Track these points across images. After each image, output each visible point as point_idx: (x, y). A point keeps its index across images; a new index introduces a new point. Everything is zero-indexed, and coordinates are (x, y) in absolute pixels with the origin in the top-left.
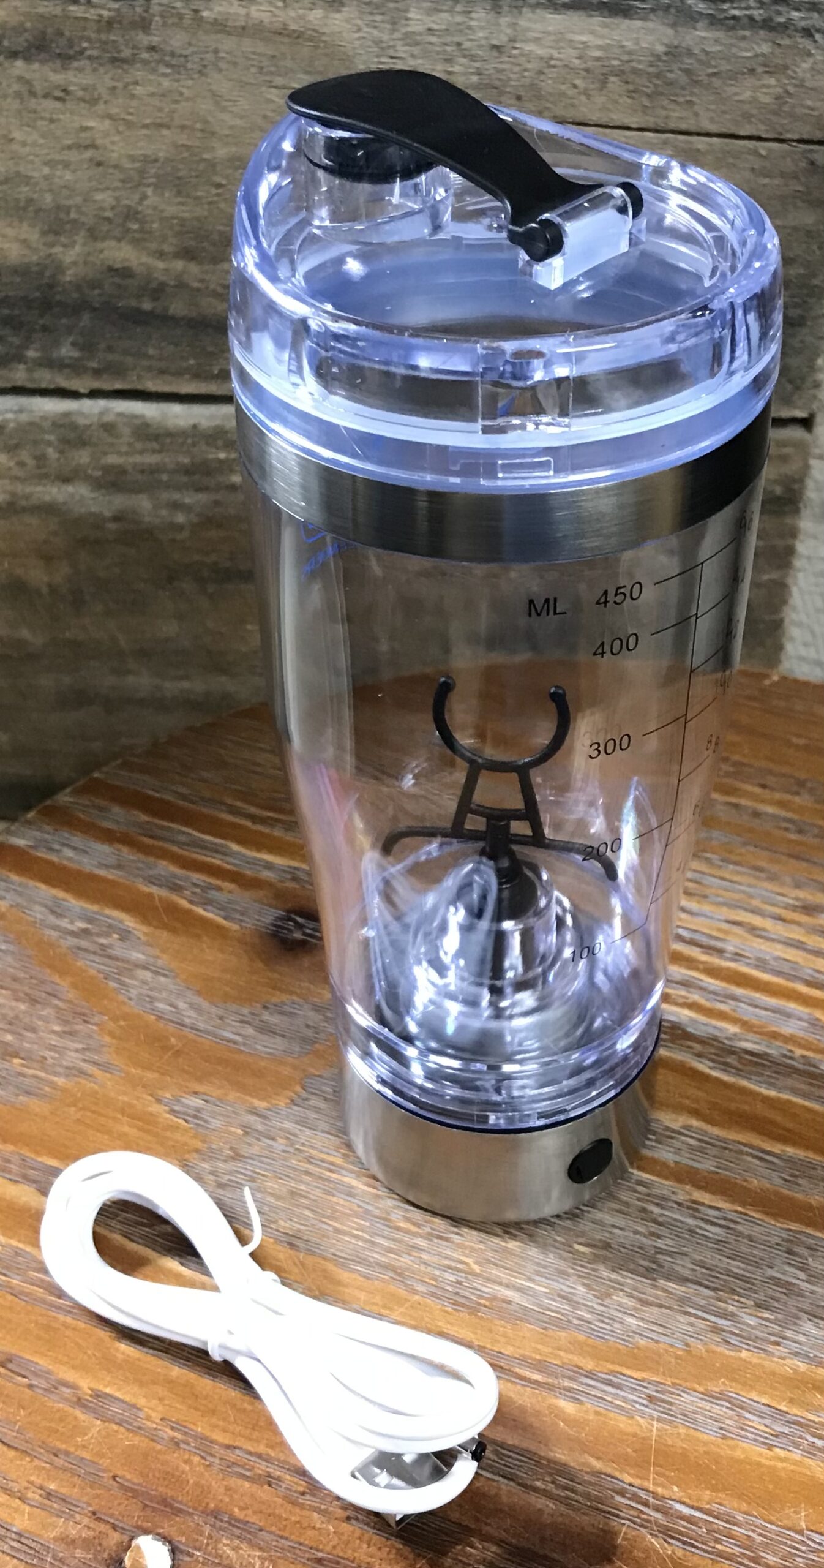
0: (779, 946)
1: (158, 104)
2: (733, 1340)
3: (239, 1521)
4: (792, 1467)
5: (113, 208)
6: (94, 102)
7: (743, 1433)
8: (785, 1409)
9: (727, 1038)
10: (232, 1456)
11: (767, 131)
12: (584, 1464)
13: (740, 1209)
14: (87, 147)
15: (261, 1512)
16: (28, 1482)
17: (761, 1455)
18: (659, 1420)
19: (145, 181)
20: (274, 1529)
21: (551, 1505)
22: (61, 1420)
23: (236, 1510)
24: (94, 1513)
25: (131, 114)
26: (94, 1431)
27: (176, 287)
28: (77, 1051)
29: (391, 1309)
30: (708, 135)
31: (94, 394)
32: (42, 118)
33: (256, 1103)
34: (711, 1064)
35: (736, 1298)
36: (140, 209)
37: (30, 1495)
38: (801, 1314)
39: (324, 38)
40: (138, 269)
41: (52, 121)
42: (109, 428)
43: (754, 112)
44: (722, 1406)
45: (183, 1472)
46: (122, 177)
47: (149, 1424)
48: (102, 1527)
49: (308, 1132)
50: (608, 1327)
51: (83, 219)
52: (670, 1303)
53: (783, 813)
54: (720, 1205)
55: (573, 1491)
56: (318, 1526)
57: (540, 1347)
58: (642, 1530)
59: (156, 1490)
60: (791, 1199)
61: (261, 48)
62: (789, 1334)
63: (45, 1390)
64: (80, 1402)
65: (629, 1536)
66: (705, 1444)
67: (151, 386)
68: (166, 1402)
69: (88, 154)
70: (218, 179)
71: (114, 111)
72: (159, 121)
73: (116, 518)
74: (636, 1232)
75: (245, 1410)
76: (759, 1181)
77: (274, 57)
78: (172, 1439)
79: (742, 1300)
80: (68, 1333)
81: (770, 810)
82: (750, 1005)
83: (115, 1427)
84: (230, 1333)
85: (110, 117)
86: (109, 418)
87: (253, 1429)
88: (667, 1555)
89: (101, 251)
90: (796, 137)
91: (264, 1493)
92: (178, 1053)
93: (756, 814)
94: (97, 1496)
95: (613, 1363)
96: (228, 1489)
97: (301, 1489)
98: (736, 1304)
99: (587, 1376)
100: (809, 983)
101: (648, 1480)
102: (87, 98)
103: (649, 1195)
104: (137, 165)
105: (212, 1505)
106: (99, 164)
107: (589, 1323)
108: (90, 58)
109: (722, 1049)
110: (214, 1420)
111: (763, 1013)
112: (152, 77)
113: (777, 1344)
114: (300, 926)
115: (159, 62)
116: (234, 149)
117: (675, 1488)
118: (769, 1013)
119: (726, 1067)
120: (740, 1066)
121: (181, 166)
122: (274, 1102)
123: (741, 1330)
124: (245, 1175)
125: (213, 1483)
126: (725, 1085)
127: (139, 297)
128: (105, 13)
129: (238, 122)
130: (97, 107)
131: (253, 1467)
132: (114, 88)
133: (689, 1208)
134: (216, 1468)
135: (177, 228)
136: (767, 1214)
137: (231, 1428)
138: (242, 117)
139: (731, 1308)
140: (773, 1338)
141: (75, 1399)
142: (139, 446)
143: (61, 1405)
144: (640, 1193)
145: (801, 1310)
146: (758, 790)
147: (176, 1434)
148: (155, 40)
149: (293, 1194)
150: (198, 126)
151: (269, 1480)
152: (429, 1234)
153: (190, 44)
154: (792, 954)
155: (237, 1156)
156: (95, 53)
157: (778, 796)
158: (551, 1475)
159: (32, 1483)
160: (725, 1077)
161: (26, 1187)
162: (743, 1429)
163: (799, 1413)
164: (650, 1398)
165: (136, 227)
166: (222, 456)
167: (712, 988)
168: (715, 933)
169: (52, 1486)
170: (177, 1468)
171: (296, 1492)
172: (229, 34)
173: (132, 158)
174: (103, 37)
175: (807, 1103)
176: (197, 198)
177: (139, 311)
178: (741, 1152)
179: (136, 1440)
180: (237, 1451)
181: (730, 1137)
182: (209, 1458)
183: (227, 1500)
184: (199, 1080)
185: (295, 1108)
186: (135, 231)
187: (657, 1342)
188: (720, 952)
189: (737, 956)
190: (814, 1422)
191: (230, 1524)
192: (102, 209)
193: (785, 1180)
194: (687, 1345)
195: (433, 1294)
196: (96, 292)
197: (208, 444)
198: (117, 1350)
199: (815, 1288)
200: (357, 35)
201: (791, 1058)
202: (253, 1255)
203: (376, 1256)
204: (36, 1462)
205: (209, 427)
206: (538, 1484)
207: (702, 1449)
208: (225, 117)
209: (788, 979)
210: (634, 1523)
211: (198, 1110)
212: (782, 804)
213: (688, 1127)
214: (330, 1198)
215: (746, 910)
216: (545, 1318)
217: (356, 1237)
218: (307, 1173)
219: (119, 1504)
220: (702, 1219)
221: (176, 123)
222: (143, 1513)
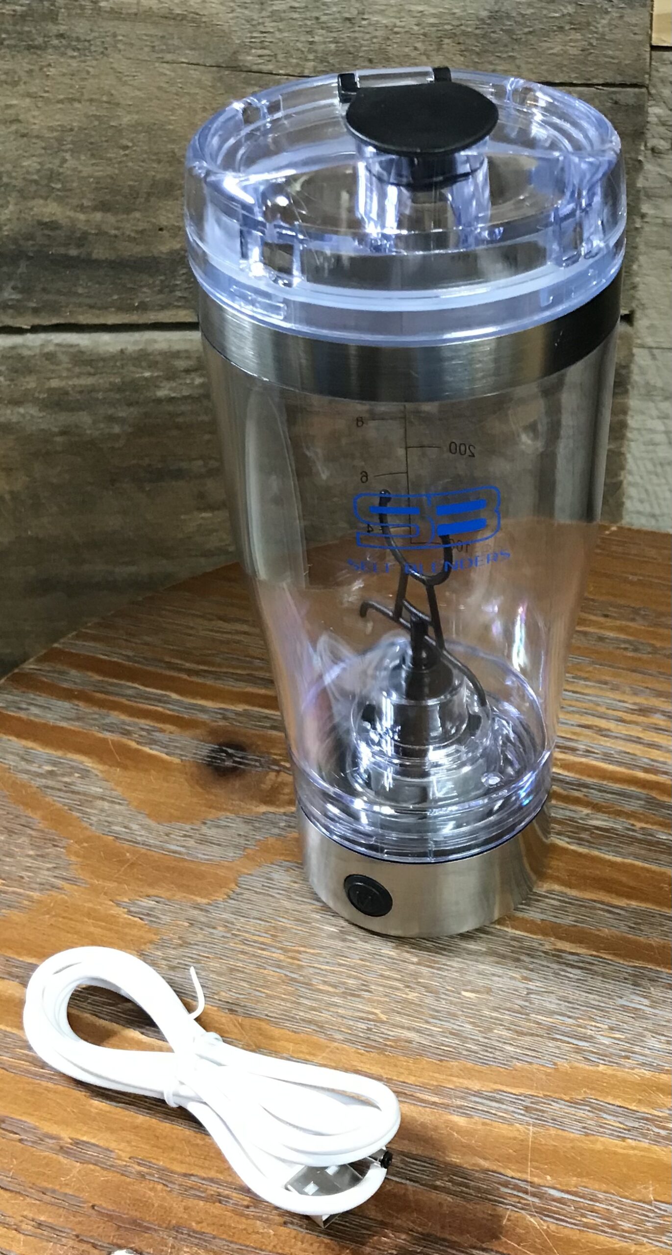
0: (621, 742)
1: (69, 81)
2: (592, 1057)
3: (194, 1232)
4: (642, 1153)
5: (38, 171)
6: (15, 84)
7: (602, 1130)
8: (635, 1108)
9: (581, 819)
10: (189, 1182)
11: (576, 78)
12: (474, 1165)
13: (594, 953)
14: (12, 122)
15: (214, 1224)
16: (23, 1216)
17: (616, 1145)
18: (534, 1125)
19: (63, 147)
20: (224, 1236)
21: (449, 1199)
22: (47, 1165)
23: (194, 1224)
24: (77, 1236)
25: (47, 92)
26: (75, 1172)
27: (96, 234)
28: (48, 869)
29: (314, 1055)
31: (35, 329)
33: (199, 900)
34: (568, 840)
35: (594, 1024)
36: (61, 170)
37: (24, 1226)
38: (646, 1033)
39: (204, 19)
40: (63, 222)
42: (50, 357)
43: (565, 62)
44: (585, 1110)
45: (150, 1198)
46: (43, 145)
47: (120, 1162)
48: (85, 1247)
49: (242, 920)
50: (491, 1055)
51: (14, 182)
52: (541, 1032)
53: (622, 636)
54: (579, 951)
55: (467, 1187)
56: (261, 1231)
57: (436, 1075)
58: (523, 1212)
59: (127, 1214)
60: (636, 942)
61: (153, 31)
62: (637, 1049)
63: (33, 1142)
64: (62, 1149)
65: (512, 1218)
66: (572, 1141)
67: (83, 319)
68: (133, 1144)
69: (14, 127)
70: (125, 142)
71: (34, 89)
72: (70, 96)
73: (63, 433)
74: (512, 978)
75: (197, 1145)
76: (609, 929)
77: (163, 37)
78: (139, 1173)
79: (598, 1025)
80: (50, 1095)
81: (612, 634)
82: (600, 791)
83: (92, 1167)
84: (182, 1083)
85: (29, 95)
86: (51, 348)
87: (205, 1159)
88: (543, 1230)
89: (31, 209)
91: (216, 1209)
92: (133, 865)
93: (601, 639)
94: (80, 1223)
95: (495, 1083)
96: (186, 1208)
97: (246, 1203)
98: (593, 1028)
99: (474, 1095)
100: (646, 771)
101: (527, 1173)
102: (9, 80)
103: (521, 948)
104: (55, 134)
105: (174, 1222)
106: (23, 136)
107: (477, 1053)
108: (8, 47)
109: (578, 827)
110: (173, 1155)
111: (610, 796)
112: (62, 60)
113: (628, 1058)
114: (230, 756)
115: (66, 47)
116: (136, 117)
117: (549, 1178)
118: (614, 796)
119: (580, 841)
120: (591, 840)
121: (93, 133)
122: (214, 898)
123: (599, 1048)
124: (192, 958)
125: (174, 1205)
126: (580, 855)
127: (67, 245)
128: (18, 8)
129: (138, 93)
130: (18, 87)
131: (207, 1189)
132: (31, 71)
133: (554, 955)
134: (175, 1194)
135: (93, 186)
136: (615, 955)
137: (187, 1159)
138: (139, 90)
139: (589, 1032)
140: (623, 1054)
141: (58, 1148)
142: (77, 370)
143: (47, 1153)
144: (514, 947)
145: (646, 1029)
146: (602, 619)
147: (142, 1168)
148: (62, 28)
149: (232, 970)
150: (105, 98)
151: (219, 1199)
152: (343, 993)
153: (92, 30)
154: (631, 748)
155: (185, 944)
156: (12, 42)
157: (618, 623)
158: (448, 1176)
159: (25, 1217)
160: (580, 850)
161: (11, 982)
162: (601, 1127)
163: (646, 1111)
164: (527, 1109)
165: (59, 186)
166: (147, 374)
167: (568, 779)
168: (568, 736)
169: (42, 1218)
170: (144, 1196)
171: (242, 1206)
172: (124, 20)
173: (51, 129)
174: (18, 28)
175: (647, 865)
176: (110, 159)
177: (67, 257)
178: (595, 908)
179: (110, 1176)
180: (193, 1178)
181: (586, 897)
182: (170, 1185)
183: (186, 1216)
184: (151, 885)
185: (231, 901)
186: (58, 190)
187: (530, 1063)
188: (573, 750)
189: (588, 752)
190: (659, 1117)
191: (189, 1235)
192: (28, 172)
193: (630, 927)
194: (555, 1064)
195: (350, 1041)
196: (31, 242)
197: (134, 365)
198: (91, 1105)
199: (656, 1011)
200: (231, 15)
201: (634, 831)
202: (198, 1020)
203: (302, 1014)
204: (28, 1200)
205: (134, 351)
206: (438, 1183)
207: (569, 1145)
208: (126, 89)
209: (629, 768)
210: (516, 1207)
211: (152, 909)
212: (621, 629)
213: (550, 892)
214: (262, 971)
215: (593, 715)
216: (439, 1052)
217: (283, 1000)
218: (242, 952)
219: (98, 1227)
220: (565, 963)
221: (86, 97)
222: (117, 1233)
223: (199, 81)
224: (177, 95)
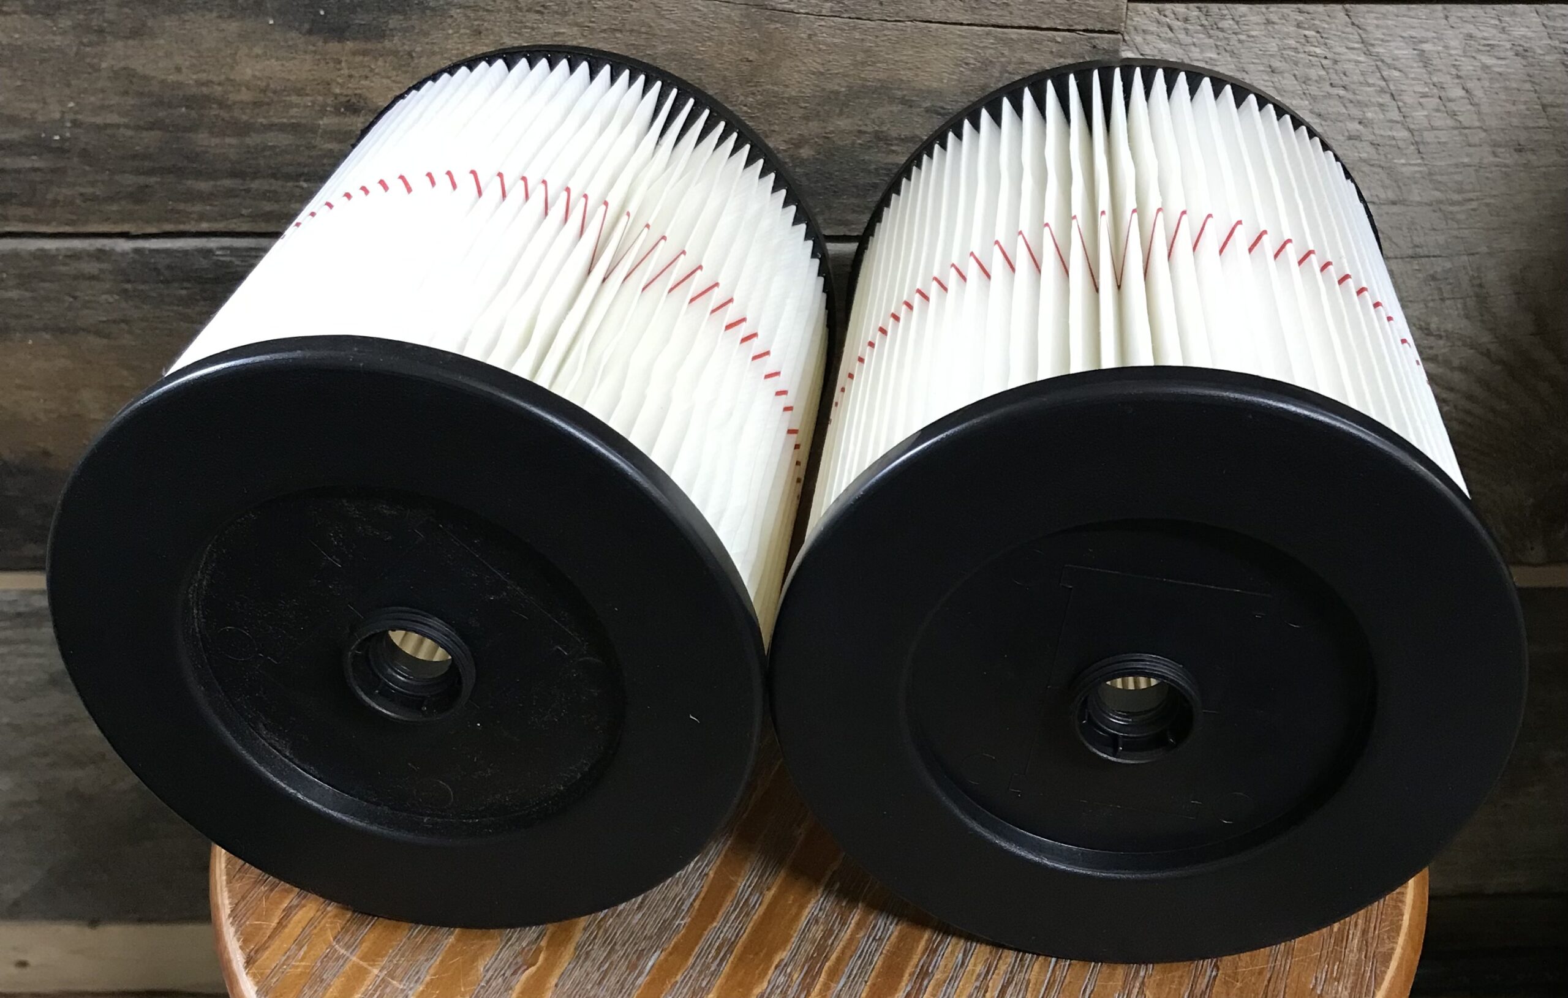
6: (565, 14)
11: (1061, 24)
25: (593, 22)
30: (1020, 27)
32: (526, 27)
41: (533, 29)
43: (1052, 10)
72: (613, 27)
85: (577, 25)
90: (1083, 28)
129: (673, 26)
130: (567, 18)
138: (675, 23)
208: (663, 22)
221: (628, 27)
223: (729, 17)
224: (707, 28)
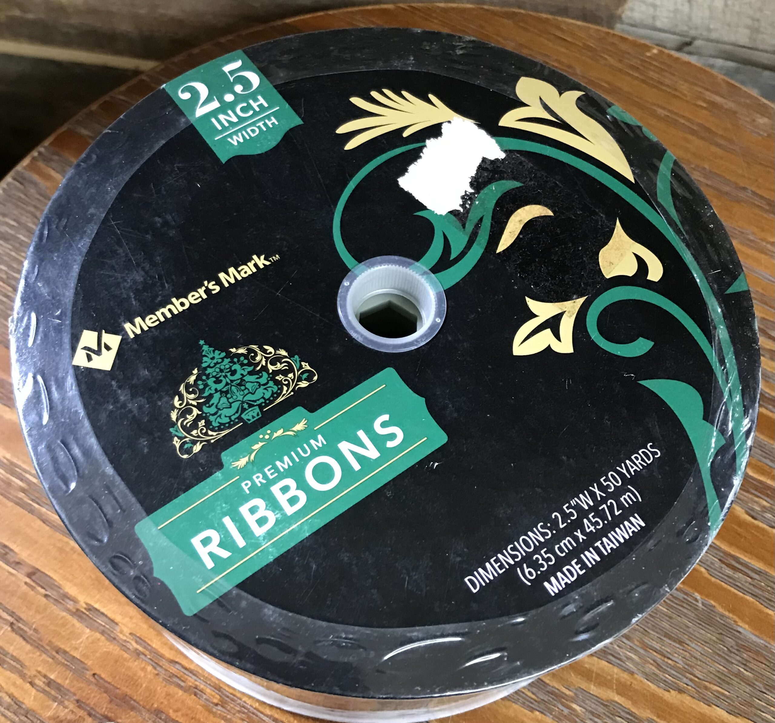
10: (173, 669)
15: (187, 715)
16: (36, 671)
22: (63, 625)
23: (171, 711)
24: (78, 701)
26: (84, 637)
37: (37, 681)
45: (139, 677)
47: (122, 636)
48: (81, 713)
59: (120, 689)
63: (56, 600)
64: (78, 614)
83: (99, 635)
91: (191, 700)
94: (81, 688)
96: (168, 694)
97: (216, 701)
105: (156, 706)
125: (159, 688)
134: (161, 677)
141: (74, 610)
143: (65, 614)
151: (196, 691)
159: (39, 672)
169: (52, 677)
170: (135, 675)
171: (213, 703)
179: (111, 648)
180: (177, 666)
182: (158, 668)
183: (166, 703)
204: (44, 656)
219: (95, 697)
222: (109, 706)
